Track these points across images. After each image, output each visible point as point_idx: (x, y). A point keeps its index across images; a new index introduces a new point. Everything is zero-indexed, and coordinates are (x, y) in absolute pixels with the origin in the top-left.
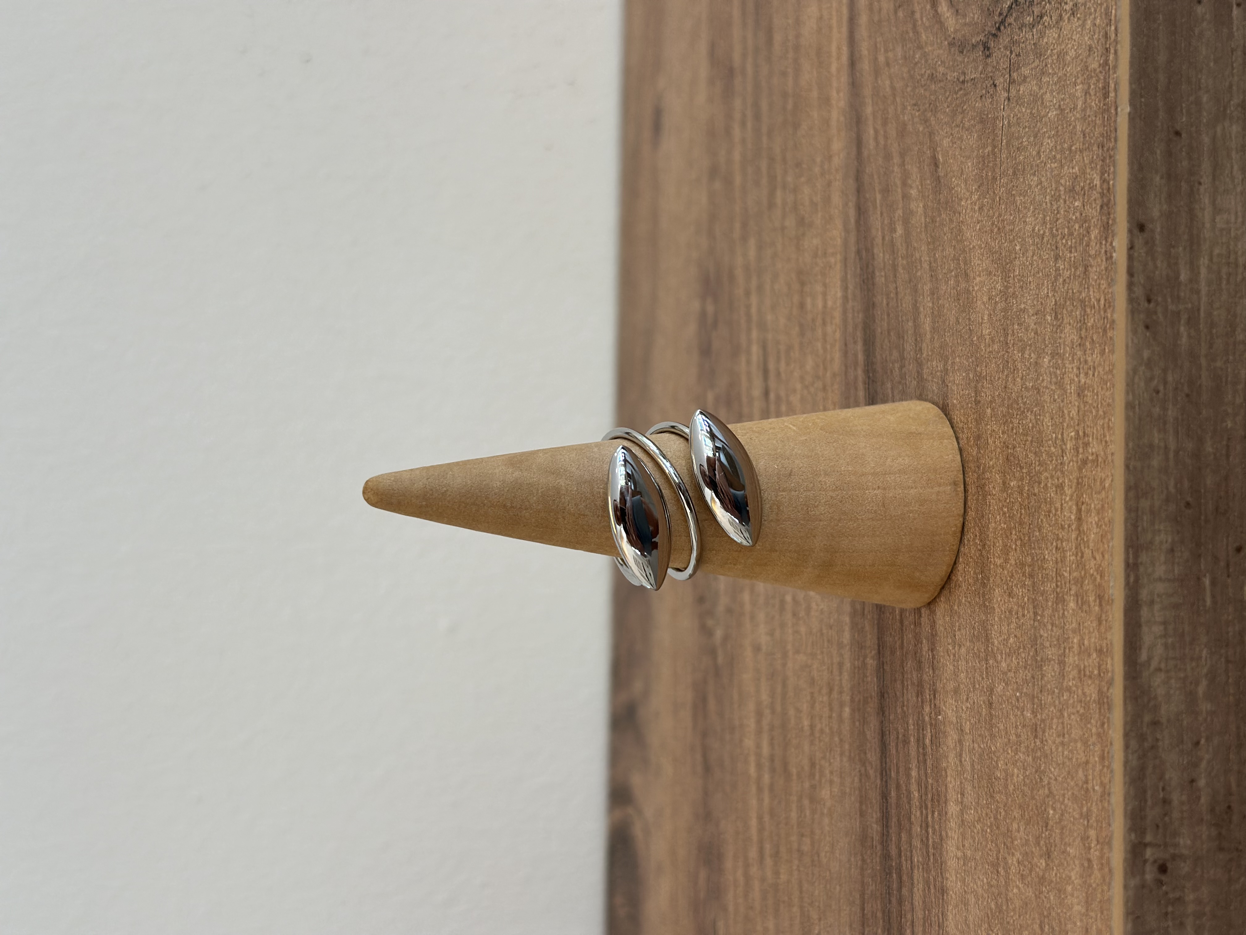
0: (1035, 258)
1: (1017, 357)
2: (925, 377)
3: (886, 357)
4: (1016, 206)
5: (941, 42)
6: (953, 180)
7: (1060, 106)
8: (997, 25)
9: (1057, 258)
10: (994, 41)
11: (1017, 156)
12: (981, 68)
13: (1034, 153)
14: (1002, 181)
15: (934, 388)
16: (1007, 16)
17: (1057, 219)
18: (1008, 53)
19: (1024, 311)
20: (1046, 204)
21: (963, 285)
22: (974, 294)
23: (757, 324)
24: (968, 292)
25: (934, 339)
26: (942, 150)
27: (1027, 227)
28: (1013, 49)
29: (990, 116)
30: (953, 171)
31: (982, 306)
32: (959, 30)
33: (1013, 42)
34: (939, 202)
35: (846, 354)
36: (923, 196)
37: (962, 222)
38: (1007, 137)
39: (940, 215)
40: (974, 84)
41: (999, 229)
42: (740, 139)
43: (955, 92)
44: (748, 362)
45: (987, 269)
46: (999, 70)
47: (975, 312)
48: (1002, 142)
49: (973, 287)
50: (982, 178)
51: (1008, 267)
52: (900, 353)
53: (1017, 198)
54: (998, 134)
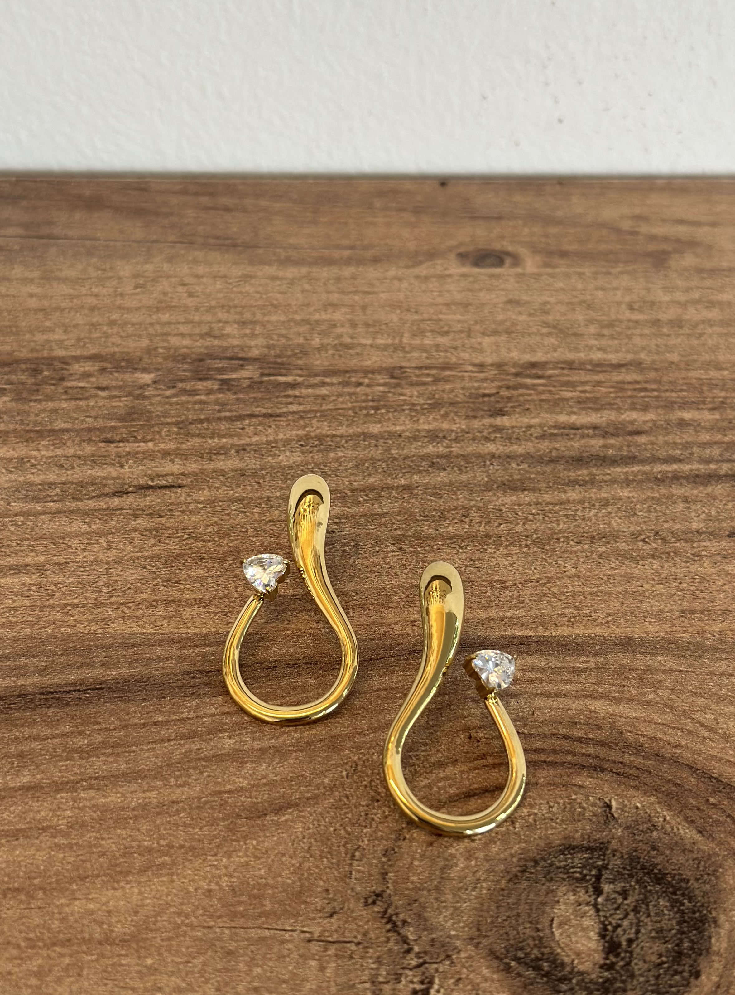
1: (34, 964)
2: (59, 796)
3: (100, 723)
4: (194, 958)
6: (254, 842)
8: (394, 918)
10: (378, 912)
11: (247, 958)
12: (358, 888)
13: (241, 988)
14: (227, 931)
15: (43, 813)
18: (359, 937)
19: (79, 975)
21: (138, 861)
22: (122, 884)
23: (202, 471)
24: (128, 873)
25: (95, 812)
26: (292, 821)
27: (166, 977)
28: (361, 947)
29: (303, 906)
30: (263, 842)
31: (104, 899)
32: (410, 847)
33: (367, 947)
34: (239, 816)
35: (123, 646)
36: (253, 786)
37: (204, 860)
38: (271, 938)
39: (223, 819)
40: (345, 876)
41: (178, 927)
42: (418, 431)
43: (346, 843)
44: (166, 454)
45: (143, 906)
46: (346, 922)
47: (102, 887)
48: (268, 929)
49: (131, 881)
50: (240, 895)
51: (134, 945)
52: (97, 749)
53: (202, 959)
54: (279, 922)
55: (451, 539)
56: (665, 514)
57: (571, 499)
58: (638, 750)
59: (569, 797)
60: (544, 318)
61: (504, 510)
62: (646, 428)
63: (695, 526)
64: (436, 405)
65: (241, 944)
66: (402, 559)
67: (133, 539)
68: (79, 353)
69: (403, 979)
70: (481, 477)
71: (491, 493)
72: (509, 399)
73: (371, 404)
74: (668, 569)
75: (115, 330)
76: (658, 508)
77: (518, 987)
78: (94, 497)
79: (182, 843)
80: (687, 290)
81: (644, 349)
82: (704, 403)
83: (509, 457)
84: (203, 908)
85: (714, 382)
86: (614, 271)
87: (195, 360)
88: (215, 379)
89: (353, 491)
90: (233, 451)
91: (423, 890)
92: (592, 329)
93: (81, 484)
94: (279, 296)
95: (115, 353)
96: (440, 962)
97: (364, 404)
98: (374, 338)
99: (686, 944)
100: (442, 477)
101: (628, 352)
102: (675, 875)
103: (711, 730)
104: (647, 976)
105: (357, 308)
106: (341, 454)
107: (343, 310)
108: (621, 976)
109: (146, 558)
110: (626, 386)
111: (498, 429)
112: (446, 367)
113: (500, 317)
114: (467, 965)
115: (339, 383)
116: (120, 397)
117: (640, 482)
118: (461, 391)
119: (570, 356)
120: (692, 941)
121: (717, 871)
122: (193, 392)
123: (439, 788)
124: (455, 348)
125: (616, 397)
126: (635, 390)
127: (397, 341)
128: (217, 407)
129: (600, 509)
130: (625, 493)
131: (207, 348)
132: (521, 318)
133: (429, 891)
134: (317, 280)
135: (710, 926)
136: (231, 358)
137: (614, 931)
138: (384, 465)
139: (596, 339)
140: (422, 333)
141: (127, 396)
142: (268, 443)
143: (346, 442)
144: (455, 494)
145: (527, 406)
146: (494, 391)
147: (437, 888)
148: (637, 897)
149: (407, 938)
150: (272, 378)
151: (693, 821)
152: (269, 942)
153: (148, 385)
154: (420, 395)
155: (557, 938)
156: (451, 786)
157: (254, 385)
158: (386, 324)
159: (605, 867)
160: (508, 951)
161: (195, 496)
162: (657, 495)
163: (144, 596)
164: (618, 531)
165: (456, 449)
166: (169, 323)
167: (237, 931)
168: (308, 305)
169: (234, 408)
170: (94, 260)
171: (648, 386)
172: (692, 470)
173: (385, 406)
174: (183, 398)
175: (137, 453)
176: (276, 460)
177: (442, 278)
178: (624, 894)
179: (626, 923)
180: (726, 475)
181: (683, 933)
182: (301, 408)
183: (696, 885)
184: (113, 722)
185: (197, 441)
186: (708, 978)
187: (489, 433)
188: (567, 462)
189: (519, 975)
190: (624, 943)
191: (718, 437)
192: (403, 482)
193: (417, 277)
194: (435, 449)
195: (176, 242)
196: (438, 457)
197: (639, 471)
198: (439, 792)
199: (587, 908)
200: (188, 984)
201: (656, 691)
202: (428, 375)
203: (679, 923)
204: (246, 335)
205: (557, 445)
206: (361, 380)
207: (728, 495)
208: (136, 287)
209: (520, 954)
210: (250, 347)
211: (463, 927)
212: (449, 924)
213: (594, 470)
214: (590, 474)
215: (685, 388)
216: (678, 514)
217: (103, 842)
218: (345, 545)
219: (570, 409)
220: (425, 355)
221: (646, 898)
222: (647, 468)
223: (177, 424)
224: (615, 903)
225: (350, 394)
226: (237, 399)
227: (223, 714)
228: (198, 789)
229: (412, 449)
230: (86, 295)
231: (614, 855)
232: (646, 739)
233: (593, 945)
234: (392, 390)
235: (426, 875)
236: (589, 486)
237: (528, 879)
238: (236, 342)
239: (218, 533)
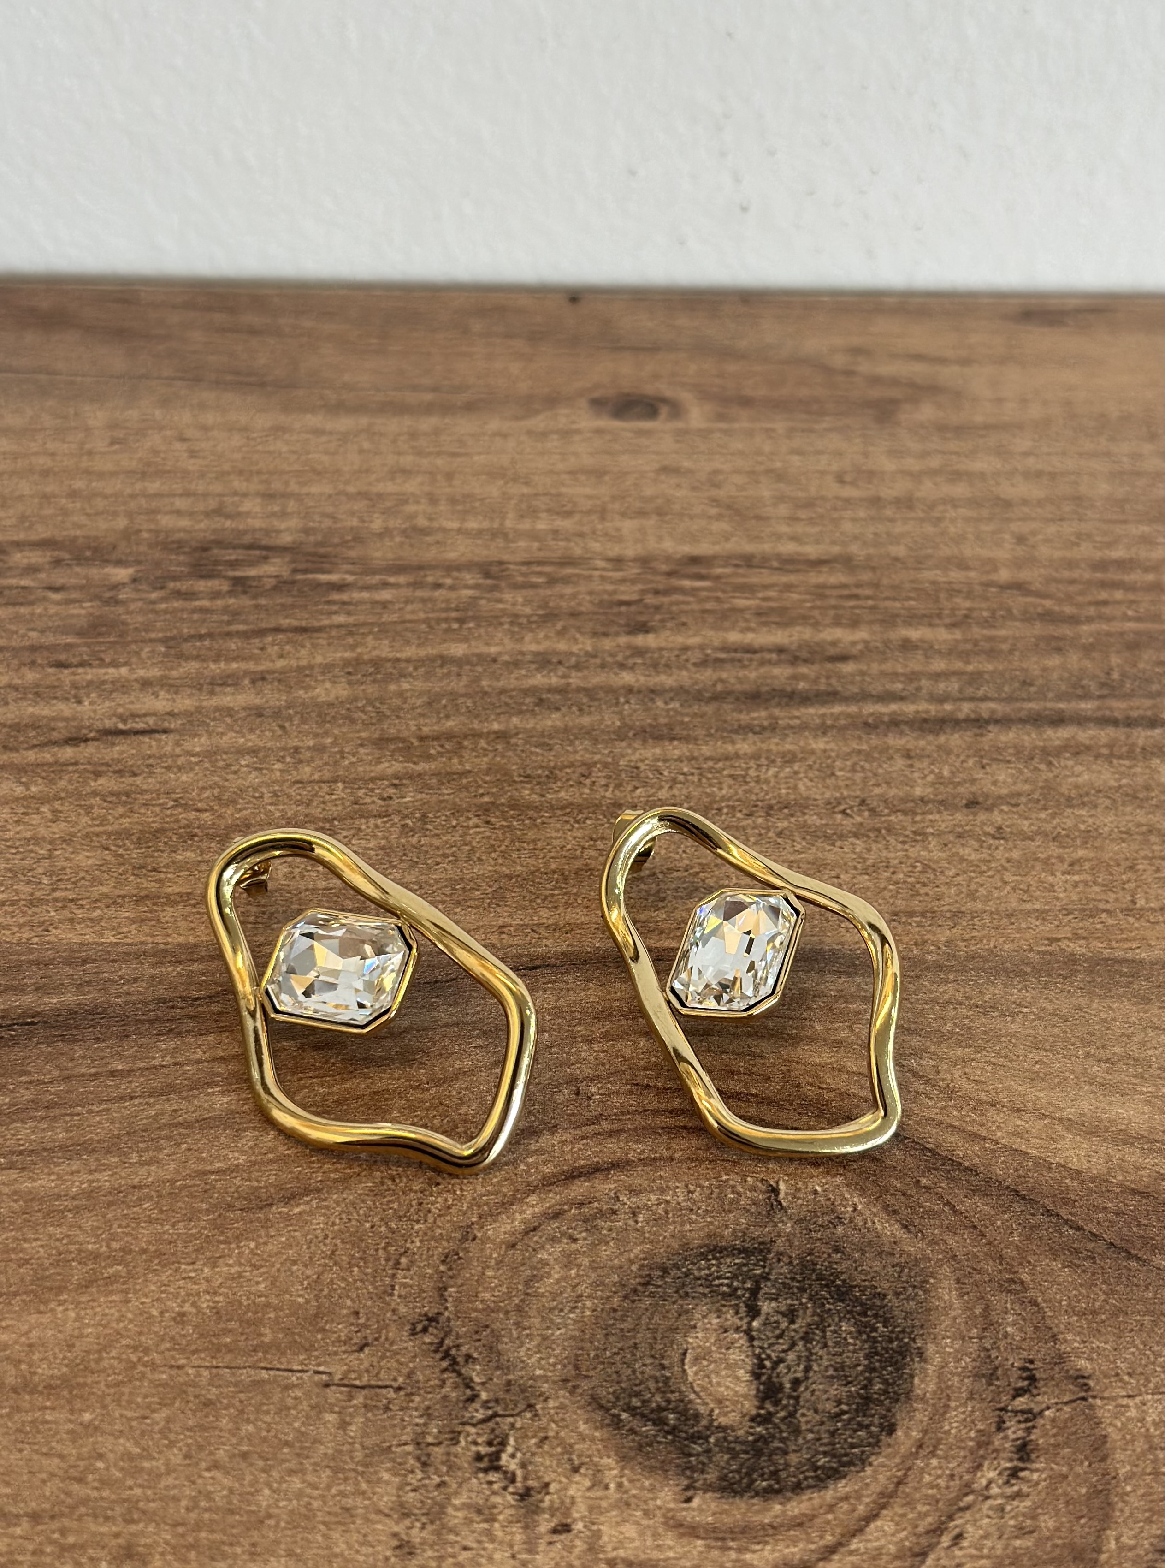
0: (57, 1461)
3: (29, 1072)
4: (153, 1411)
5: (479, 1206)
6: (252, 1245)
7: (269, 1516)
8: (453, 1352)
9: (35, 1517)
10: (431, 1344)
11: (233, 1412)
12: (403, 1309)
13: (221, 1454)
14: (206, 1373)
16: (459, 1374)
17: (95, 1516)
18: (401, 1380)
20: (131, 1488)
21: (77, 1273)
22: (52, 1305)
23: (199, 710)
24: (60, 1290)
25: (15, 1201)
26: (311, 1213)
27: (111, 1439)
28: (402, 1393)
29: (319, 1336)
30: (265, 1243)
31: (26, 1328)
32: (482, 1250)
33: (412, 1394)
34: (230, 1207)
35: (69, 962)
36: (255, 1163)
37: (176, 1270)
38: (269, 1382)
39: (208, 1211)
40: (385, 1292)
41: (134, 1366)
42: (522, 653)
43: (388, 1244)
44: (146, 684)
45: (81, 1336)
46: (383, 1358)
47: (22, 1310)
48: (267, 1369)
49: (65, 1301)
50: (228, 1320)
51: (65, 1393)
52: (23, 1110)
53: (165, 1413)
54: (283, 1360)
55: (562, 808)
56: (876, 775)
57: (741, 752)
58: (822, 1111)
59: (718, 1177)
60: (714, 492)
61: (643, 767)
62: (855, 651)
63: (918, 791)
64: (549, 617)
65: (225, 1390)
66: (489, 837)
67: (91, 807)
68: (21, 536)
69: (462, 1439)
70: (611, 720)
71: (624, 744)
72: (657, 608)
73: (454, 614)
74: (876, 852)
75: (78, 505)
76: (867, 766)
77: (631, 1448)
78: (35, 746)
79: (144, 1245)
80: (924, 455)
81: (856, 538)
82: (939, 616)
83: (652, 691)
84: (173, 1338)
85: (956, 587)
86: (817, 427)
87: (195, 549)
88: (225, 577)
89: (421, 739)
90: (247, 682)
91: (499, 1310)
92: (783, 510)
93: (17, 727)
94: (325, 459)
95: (76, 538)
96: (518, 1414)
97: (444, 615)
98: (463, 520)
99: (878, 1386)
100: (553, 720)
101: (834, 543)
102: (866, 1287)
103: (927, 1082)
104: (818, 1432)
105: (439, 477)
106: (406, 686)
107: (419, 479)
108: (781, 1432)
109: (109, 834)
110: (828, 592)
111: (639, 652)
112: (567, 561)
113: (649, 492)
114: (556, 1418)
115: (409, 585)
116: (80, 601)
117: (842, 729)
118: (588, 598)
119: (749, 548)
120: (885, 1382)
121: (927, 1282)
122: (189, 595)
123: (527, 1164)
124: (581, 535)
125: (812, 608)
126: (841, 597)
127: (496, 525)
128: (225, 618)
129: (782, 768)
130: (819, 744)
131: (215, 531)
132: (679, 493)
133: (507, 1312)
134: (382, 434)
135: (912, 1360)
136: (250, 547)
137: (773, 1368)
138: (469, 703)
139: (788, 525)
140: (533, 513)
141: (91, 601)
142: (299, 669)
143: (416, 669)
144: (572, 743)
145: (684, 620)
146: (635, 597)
147: (519, 1309)
148: (809, 1320)
149: (472, 1380)
150: (310, 576)
151: (895, 1212)
152: (268, 1387)
153: (124, 585)
154: (527, 602)
155: (690, 1379)
156: (545, 1163)
157: (282, 585)
158: (482, 500)
159: (765, 1277)
160: (618, 1399)
161: (187, 746)
162: (865, 747)
163: (104, 889)
164: (808, 798)
165: (575, 680)
166: (158, 495)
167: (221, 1371)
168: (367, 471)
169: (252, 618)
170: (50, 403)
171: (859, 591)
172: (917, 712)
173: (474, 618)
174: (176, 604)
175: (104, 682)
176: (310, 694)
177: (566, 434)
178: (791, 1315)
179: (791, 1356)
180: (967, 720)
181: (874, 1370)
182: (351, 620)
183: (896, 1302)
184: (50, 1072)
185: (192, 667)
186: (907, 1435)
187: (626, 658)
188: (737, 699)
189: (632, 1431)
190: (788, 1386)
191: (958, 665)
192: (496, 726)
193: (530, 433)
194: (546, 680)
195: (174, 379)
196: (549, 690)
197: (841, 714)
198: (527, 1172)
199: (736, 1336)
200: (144, 1449)
201: (850, 1027)
202: (540, 574)
203: (867, 1357)
204: (274, 514)
205: (724, 675)
206: (441, 581)
207: (969, 748)
208: (112, 444)
209: (636, 1402)
210: (278, 532)
211: (554, 1365)
212: (533, 1360)
213: (777, 712)
214: (771, 717)
215: (912, 595)
216: (894, 775)
217: (26, 1245)
218: (406, 817)
219: (742, 624)
220: (536, 545)
221: (823, 1320)
222: (853, 709)
223: (165, 641)
224: (777, 1328)
225: (424, 600)
226: (257, 606)
227: (214, 1060)
228: (172, 1167)
229: (511, 681)
230: (36, 454)
231: (779, 1260)
232: (832, 1095)
233: (742, 1389)
234: (488, 595)
235: (504, 1290)
236: (767, 734)
237: (652, 1295)
238: (258, 523)
239: (218, 798)
